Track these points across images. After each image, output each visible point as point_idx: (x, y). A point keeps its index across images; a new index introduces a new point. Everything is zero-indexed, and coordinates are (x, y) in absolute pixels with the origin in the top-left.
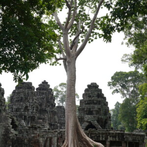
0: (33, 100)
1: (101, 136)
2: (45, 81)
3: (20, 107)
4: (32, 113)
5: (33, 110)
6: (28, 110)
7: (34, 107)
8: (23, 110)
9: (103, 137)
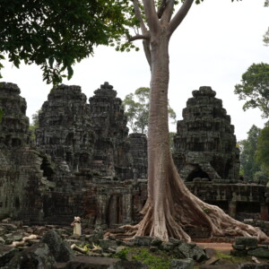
0: (83, 122)
1: (218, 192)
2: (106, 83)
3: (59, 136)
4: (81, 146)
5: (84, 140)
6: (74, 141)
7: (85, 136)
8: (63, 141)
9: (222, 194)
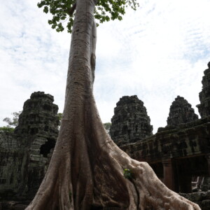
0: (135, 117)
3: (118, 129)
4: (134, 134)
5: (137, 130)
7: (137, 126)
9: (193, 145)
